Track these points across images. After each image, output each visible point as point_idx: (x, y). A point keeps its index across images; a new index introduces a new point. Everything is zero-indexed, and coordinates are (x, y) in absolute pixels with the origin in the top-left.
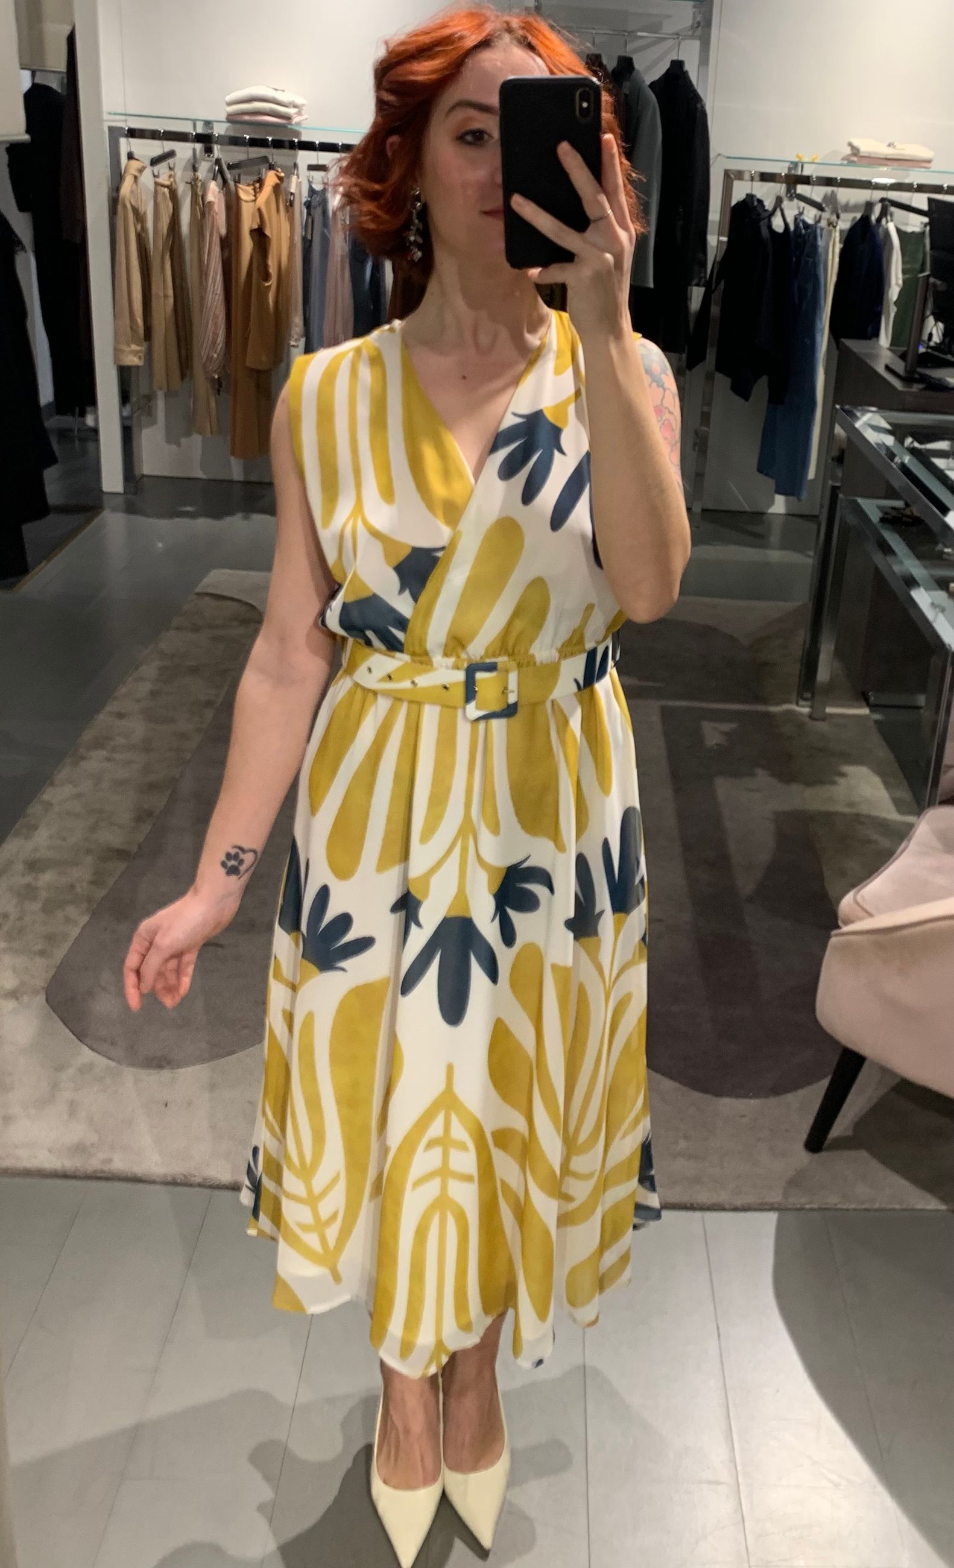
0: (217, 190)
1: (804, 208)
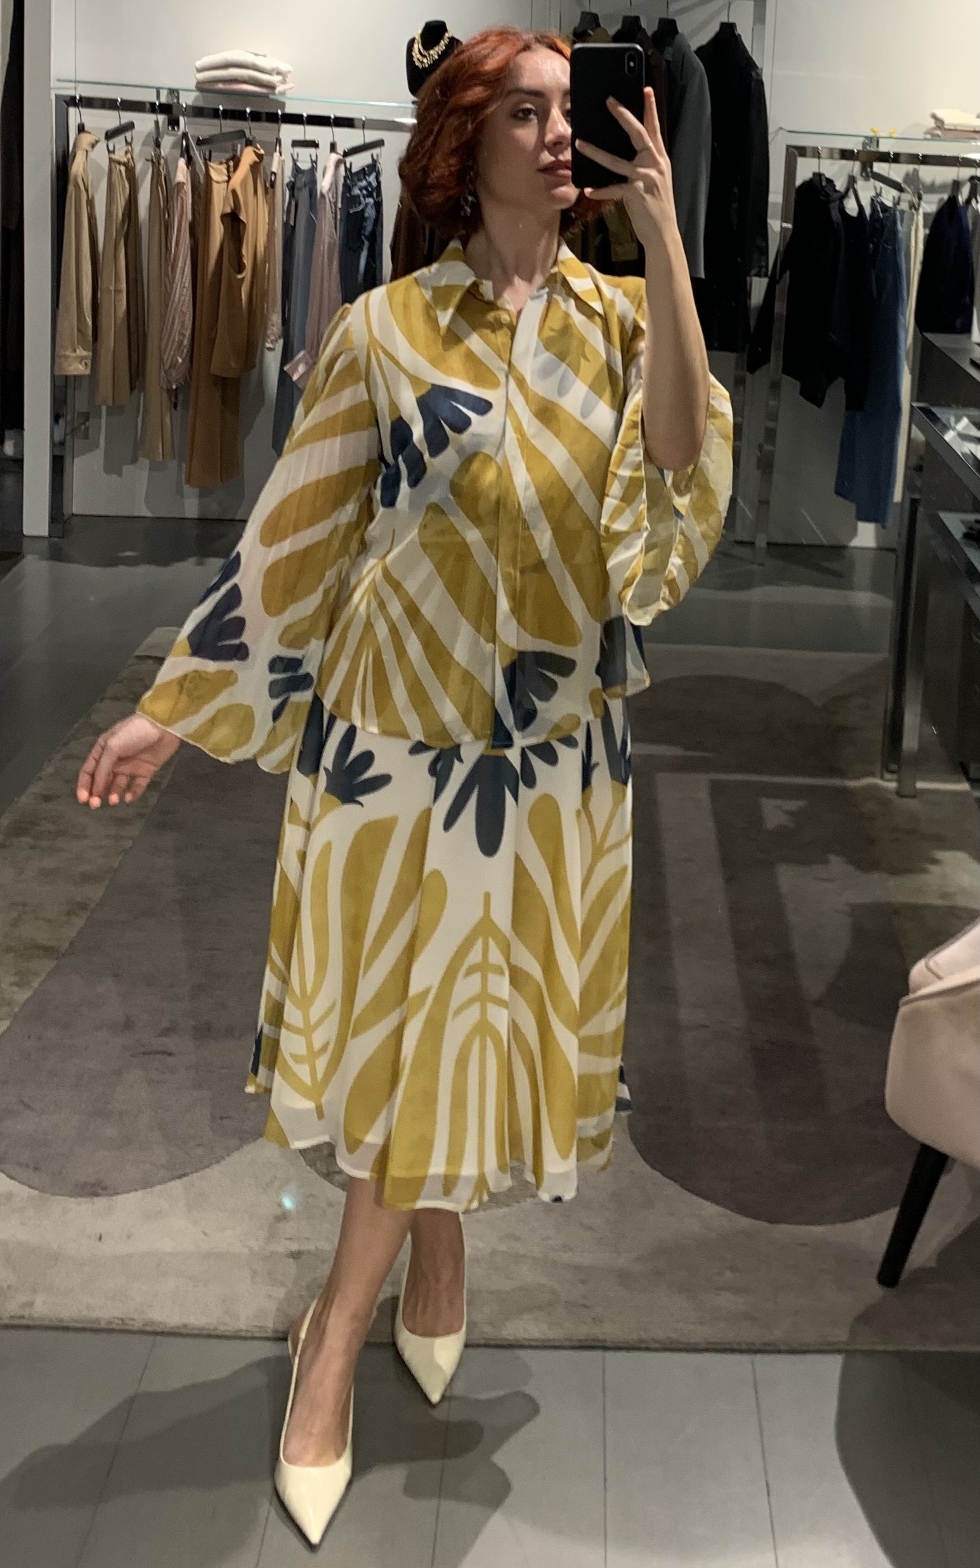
1: (881, 188)
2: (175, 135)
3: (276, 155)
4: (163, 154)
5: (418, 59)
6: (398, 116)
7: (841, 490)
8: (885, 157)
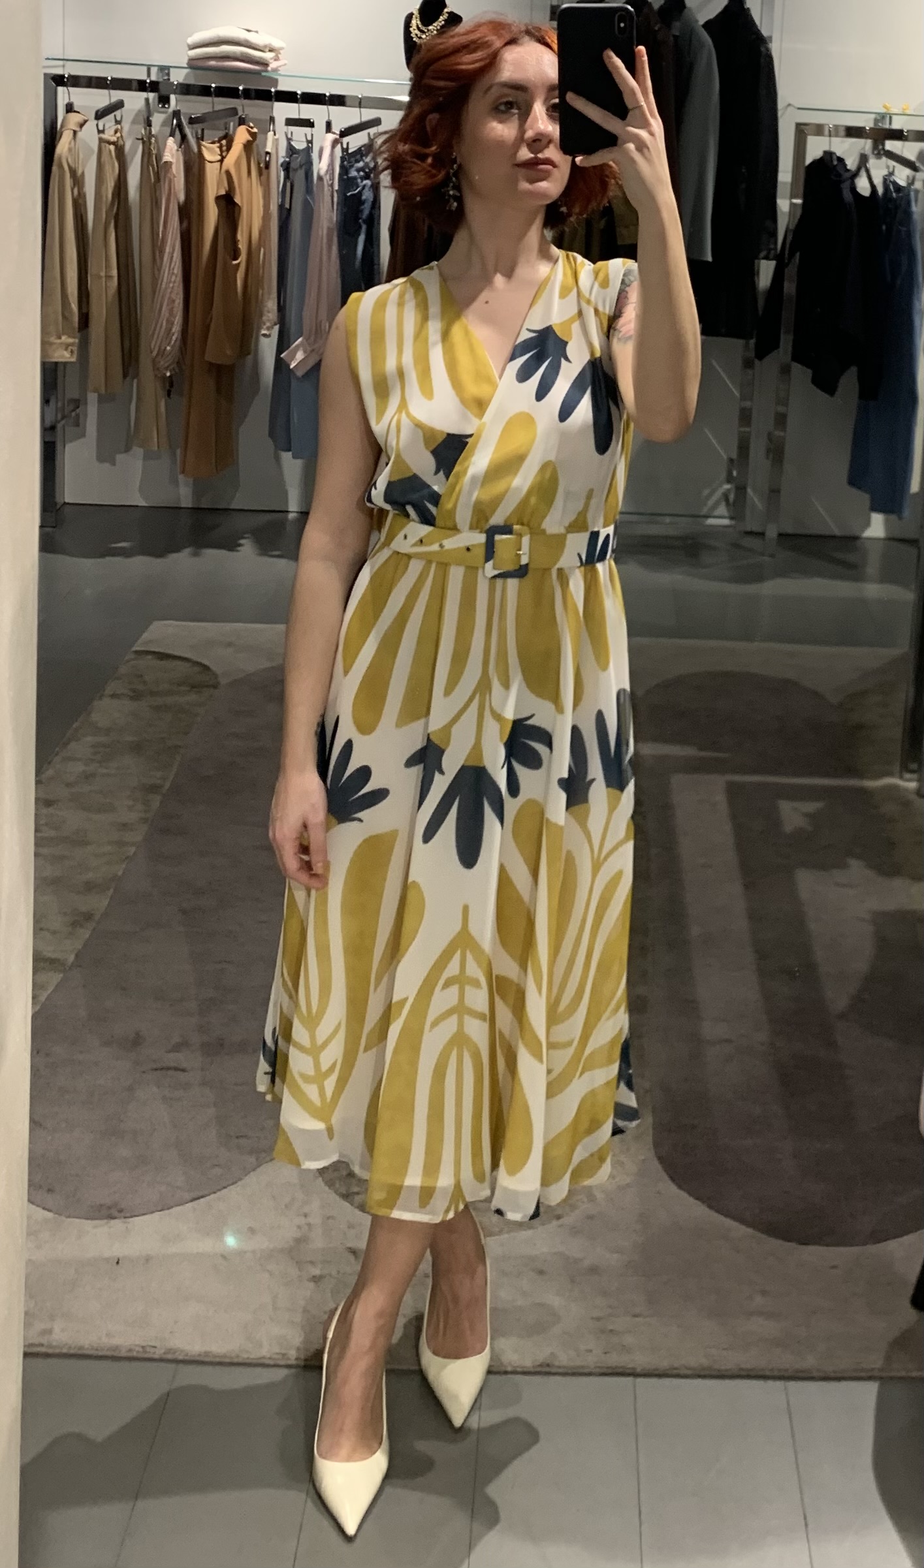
0: (176, 148)
1: (894, 166)
2: (166, 112)
3: (271, 134)
4: (153, 132)
5: (416, 35)
6: (394, 95)
7: (855, 480)
8: (898, 135)
